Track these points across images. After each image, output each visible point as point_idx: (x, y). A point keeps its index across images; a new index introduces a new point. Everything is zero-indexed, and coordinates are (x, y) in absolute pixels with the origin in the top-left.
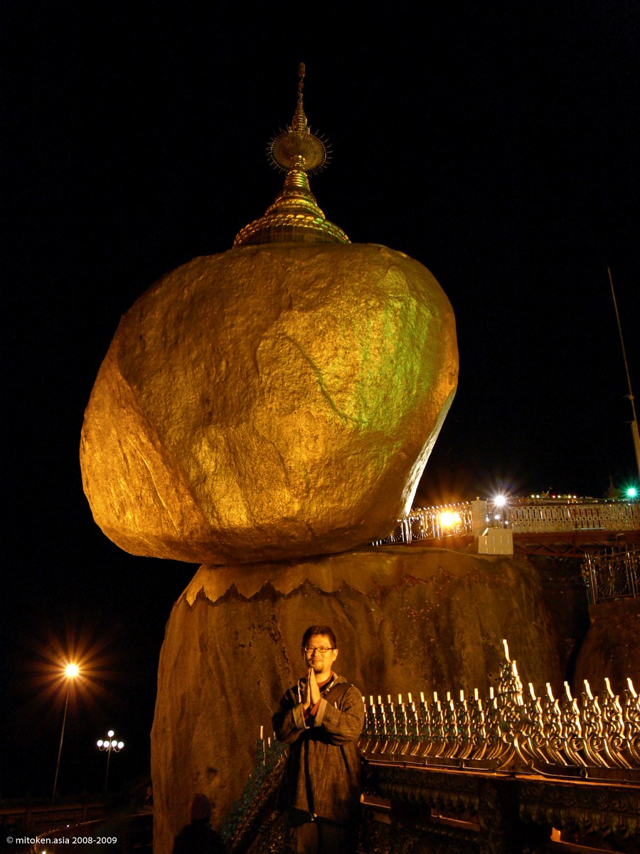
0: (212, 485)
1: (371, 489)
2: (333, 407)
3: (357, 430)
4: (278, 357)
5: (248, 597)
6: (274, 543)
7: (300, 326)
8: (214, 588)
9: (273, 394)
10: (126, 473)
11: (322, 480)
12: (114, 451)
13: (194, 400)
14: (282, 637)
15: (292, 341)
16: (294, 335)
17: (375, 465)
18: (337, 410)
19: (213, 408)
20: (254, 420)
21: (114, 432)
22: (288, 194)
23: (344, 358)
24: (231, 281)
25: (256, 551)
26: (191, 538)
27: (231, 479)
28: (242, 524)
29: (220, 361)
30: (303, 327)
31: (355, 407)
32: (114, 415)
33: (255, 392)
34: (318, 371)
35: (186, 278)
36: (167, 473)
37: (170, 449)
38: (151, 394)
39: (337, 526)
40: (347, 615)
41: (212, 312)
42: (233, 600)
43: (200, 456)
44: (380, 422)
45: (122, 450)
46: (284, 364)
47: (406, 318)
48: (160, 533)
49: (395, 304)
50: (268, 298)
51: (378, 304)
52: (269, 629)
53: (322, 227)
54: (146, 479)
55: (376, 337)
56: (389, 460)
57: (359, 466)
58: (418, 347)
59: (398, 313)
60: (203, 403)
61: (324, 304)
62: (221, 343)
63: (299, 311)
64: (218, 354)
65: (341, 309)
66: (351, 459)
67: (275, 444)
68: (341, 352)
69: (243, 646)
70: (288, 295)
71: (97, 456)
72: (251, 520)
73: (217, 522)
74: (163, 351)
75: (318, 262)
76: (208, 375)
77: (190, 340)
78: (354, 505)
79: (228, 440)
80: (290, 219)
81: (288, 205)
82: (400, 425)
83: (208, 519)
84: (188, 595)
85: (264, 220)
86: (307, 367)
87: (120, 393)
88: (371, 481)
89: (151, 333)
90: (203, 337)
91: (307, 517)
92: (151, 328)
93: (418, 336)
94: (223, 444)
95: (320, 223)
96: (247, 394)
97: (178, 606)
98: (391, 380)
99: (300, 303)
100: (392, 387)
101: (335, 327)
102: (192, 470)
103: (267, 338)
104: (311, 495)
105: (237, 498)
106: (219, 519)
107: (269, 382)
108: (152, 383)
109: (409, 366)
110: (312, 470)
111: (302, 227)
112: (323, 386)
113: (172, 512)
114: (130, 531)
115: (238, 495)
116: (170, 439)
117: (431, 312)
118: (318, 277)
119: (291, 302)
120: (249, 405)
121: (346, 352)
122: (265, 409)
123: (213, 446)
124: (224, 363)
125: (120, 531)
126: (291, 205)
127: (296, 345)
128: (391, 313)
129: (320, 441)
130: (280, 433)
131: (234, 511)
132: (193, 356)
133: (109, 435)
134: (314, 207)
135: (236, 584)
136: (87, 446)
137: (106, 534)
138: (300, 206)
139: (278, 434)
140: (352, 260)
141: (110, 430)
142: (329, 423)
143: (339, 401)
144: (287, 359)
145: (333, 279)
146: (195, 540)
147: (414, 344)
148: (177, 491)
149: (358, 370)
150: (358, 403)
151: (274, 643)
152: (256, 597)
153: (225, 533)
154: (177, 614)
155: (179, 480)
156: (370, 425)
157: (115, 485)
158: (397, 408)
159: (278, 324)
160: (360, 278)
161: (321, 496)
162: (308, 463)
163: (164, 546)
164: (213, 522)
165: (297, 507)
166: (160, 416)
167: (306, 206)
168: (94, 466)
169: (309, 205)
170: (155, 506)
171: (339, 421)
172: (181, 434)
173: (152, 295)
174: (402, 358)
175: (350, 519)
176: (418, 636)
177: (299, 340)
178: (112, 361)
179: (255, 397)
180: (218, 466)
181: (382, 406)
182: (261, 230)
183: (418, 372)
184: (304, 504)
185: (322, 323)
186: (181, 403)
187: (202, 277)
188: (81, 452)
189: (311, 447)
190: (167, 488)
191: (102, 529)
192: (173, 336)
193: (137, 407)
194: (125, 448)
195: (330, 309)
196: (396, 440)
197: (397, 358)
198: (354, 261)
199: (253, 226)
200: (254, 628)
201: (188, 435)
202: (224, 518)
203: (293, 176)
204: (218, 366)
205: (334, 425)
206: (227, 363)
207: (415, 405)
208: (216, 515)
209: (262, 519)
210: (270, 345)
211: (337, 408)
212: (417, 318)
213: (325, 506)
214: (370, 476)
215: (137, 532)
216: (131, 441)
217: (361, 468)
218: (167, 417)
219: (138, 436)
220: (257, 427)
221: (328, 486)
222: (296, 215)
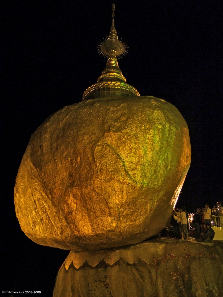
0: (75, 215)
1: (149, 215)
2: (130, 177)
3: (142, 187)
4: (104, 155)
5: (94, 266)
6: (104, 242)
7: (114, 139)
8: (77, 262)
9: (102, 172)
10: (35, 209)
11: (126, 212)
12: (30, 198)
13: (66, 175)
14: (110, 286)
15: (110, 147)
16: (111, 143)
17: (151, 203)
18: (132, 179)
19: (74, 179)
20: (93, 185)
21: (29, 189)
22: (108, 70)
23: (135, 153)
24: (82, 118)
25: (96, 245)
26: (66, 240)
27: (84, 213)
28: (89, 234)
29: (77, 157)
30: (115, 140)
31: (141, 176)
32: (29, 182)
33: (94, 171)
34: (122, 160)
35: (61, 117)
36: (54, 210)
37: (55, 199)
38: (46, 173)
39: (134, 233)
40: (140, 275)
41: (73, 134)
42: (87, 268)
43: (69, 202)
44: (153, 183)
45: (33, 198)
46: (107, 158)
47: (164, 133)
48: (52, 237)
49: (158, 126)
50: (99, 126)
51: (150, 127)
52: (104, 282)
53: (124, 87)
54: (45, 212)
55: (149, 143)
56: (157, 201)
57: (144, 204)
58: (170, 146)
59: (160, 131)
60: (70, 177)
61: (125, 128)
62: (78, 148)
63: (113, 132)
64: (76, 154)
65: (133, 131)
66: (139, 201)
67: (104, 196)
68: (133, 151)
69: (91, 290)
70: (108, 125)
71: (22, 200)
72: (93, 232)
73: (78, 233)
74: (51, 152)
75: (122, 108)
76: (72, 163)
77: (63, 147)
78: (141, 223)
79: (82, 194)
80: (109, 84)
81: (108, 76)
82: (163, 184)
83: (73, 231)
84: (66, 265)
85: (97, 85)
86: (118, 159)
87: (32, 172)
88: (150, 211)
89: (45, 144)
90: (69, 146)
91: (120, 229)
92: (45, 141)
93: (170, 141)
94: (80, 196)
95: (123, 85)
96: (90, 172)
97: (61, 270)
98: (158, 163)
99: (113, 128)
100: (158, 166)
101: (130, 139)
102: (66, 208)
103: (98, 146)
104: (121, 219)
105: (86, 221)
106: (79, 231)
107: (100, 166)
108: (46, 168)
109: (166, 155)
110: (121, 207)
111: (114, 88)
112: (125, 168)
113: (57, 228)
114: (38, 235)
115: (87, 220)
116: (55, 194)
117: (176, 128)
118: (122, 115)
119: (109, 128)
120: (91, 178)
121: (136, 151)
122: (98, 179)
123: (75, 197)
124: (79, 158)
125: (33, 235)
126: (110, 76)
127: (112, 148)
128: (157, 131)
129: (124, 194)
130: (106, 191)
131: (85, 228)
132: (65, 154)
133: (27, 191)
134: (120, 76)
135: (88, 260)
136: (17, 195)
137: (27, 235)
138: (114, 76)
139: (105, 191)
140: (137, 106)
141: (28, 189)
142: (129, 185)
143: (133, 174)
144: (108, 155)
145: (129, 116)
146: (68, 241)
147: (168, 144)
148: (59, 218)
149: (141, 159)
150: (142, 175)
151: (106, 289)
152: (97, 267)
153: (82, 238)
154: (61, 274)
155: (60, 213)
156: (148, 185)
157: (30, 214)
158: (161, 176)
159: (103, 139)
160: (141, 115)
161: (126, 219)
162: (119, 204)
163: (54, 243)
164: (76, 233)
165: (114, 225)
166: (50, 183)
167: (117, 76)
168: (21, 204)
169: (118, 75)
170: (49, 225)
171: (133, 184)
172: (60, 192)
173: (45, 125)
174: (163, 152)
175: (140, 229)
176: (175, 285)
177: (114, 146)
178: (28, 157)
179: (94, 173)
180: (78, 206)
181: (154, 175)
182: (95, 90)
183: (170, 158)
184: (118, 223)
185: (124, 138)
186: (60, 177)
187: (68, 116)
188: (15, 198)
189: (120, 196)
190: (55, 216)
191: (25, 233)
192: (55, 145)
193: (40, 179)
194: (35, 197)
195: (128, 130)
196: (161, 191)
197: (160, 152)
198: (139, 106)
199: (92, 88)
200: (96, 281)
201: (64, 192)
202: (81, 231)
203: (110, 61)
204: (76, 159)
205: (131, 186)
206: (81, 158)
207: (169, 174)
208: (77, 229)
209: (98, 231)
210: (100, 149)
211: (132, 177)
212: (169, 132)
213: (128, 224)
214: (149, 208)
215: (41, 236)
216: (38, 195)
217: (144, 205)
218: (54, 183)
219: (41, 192)
220: (95, 188)
221: (129, 214)
222: (111, 82)
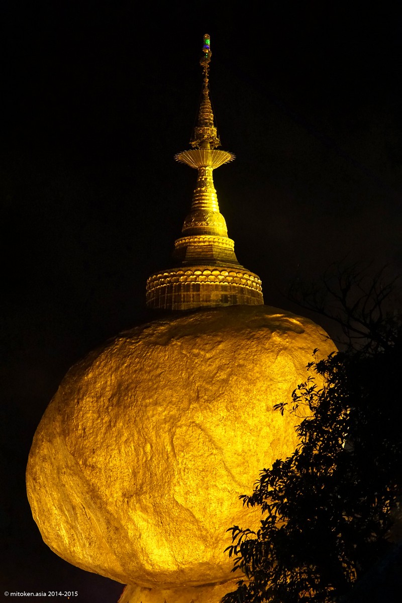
0: (146, 540)
2: (234, 479)
4: (190, 442)
6: (194, 579)
9: (188, 473)
13: (127, 473)
15: (200, 427)
16: (201, 422)
18: (237, 482)
20: (174, 493)
28: (170, 568)
29: (146, 444)
33: (174, 471)
34: (221, 451)
35: (113, 364)
41: (137, 402)
46: (194, 448)
51: (268, 389)
60: (135, 476)
61: (224, 395)
62: (146, 429)
63: (205, 402)
64: (143, 438)
67: (191, 510)
70: (196, 388)
72: (176, 565)
76: (137, 455)
80: (198, 276)
83: (144, 565)
86: (213, 449)
90: (131, 423)
91: (218, 560)
94: (152, 509)
96: (167, 472)
99: (205, 394)
101: (234, 413)
102: (130, 528)
103: (180, 427)
104: (220, 545)
106: (152, 565)
107: (184, 463)
108: (94, 459)
110: (219, 528)
111: (208, 285)
112: (226, 463)
115: (166, 547)
116: (111, 503)
119: (198, 395)
120: (170, 481)
123: (144, 511)
127: (204, 430)
128: (280, 395)
132: (125, 437)
138: (208, 244)
140: (247, 349)
142: (231, 492)
143: (239, 474)
144: (197, 443)
153: (157, 574)
159: (188, 413)
162: (216, 524)
164: (148, 567)
165: (209, 555)
167: (214, 242)
171: (239, 490)
179: (174, 475)
180: (150, 525)
182: (172, 286)
184: (215, 552)
185: (223, 411)
192: (106, 419)
202: (156, 564)
203: (201, 196)
204: (144, 448)
206: (152, 447)
208: (150, 562)
209: (184, 564)
210: (183, 432)
211: (237, 479)
218: (108, 487)
220: (177, 499)
222: (203, 271)
